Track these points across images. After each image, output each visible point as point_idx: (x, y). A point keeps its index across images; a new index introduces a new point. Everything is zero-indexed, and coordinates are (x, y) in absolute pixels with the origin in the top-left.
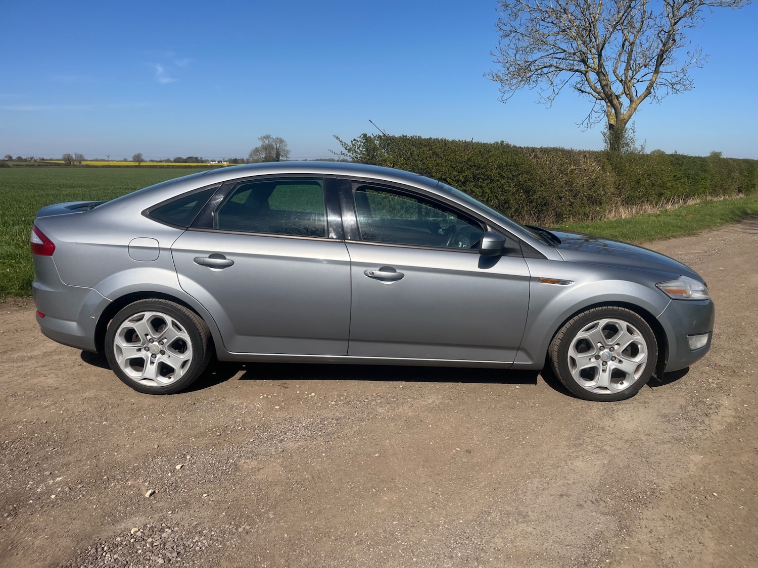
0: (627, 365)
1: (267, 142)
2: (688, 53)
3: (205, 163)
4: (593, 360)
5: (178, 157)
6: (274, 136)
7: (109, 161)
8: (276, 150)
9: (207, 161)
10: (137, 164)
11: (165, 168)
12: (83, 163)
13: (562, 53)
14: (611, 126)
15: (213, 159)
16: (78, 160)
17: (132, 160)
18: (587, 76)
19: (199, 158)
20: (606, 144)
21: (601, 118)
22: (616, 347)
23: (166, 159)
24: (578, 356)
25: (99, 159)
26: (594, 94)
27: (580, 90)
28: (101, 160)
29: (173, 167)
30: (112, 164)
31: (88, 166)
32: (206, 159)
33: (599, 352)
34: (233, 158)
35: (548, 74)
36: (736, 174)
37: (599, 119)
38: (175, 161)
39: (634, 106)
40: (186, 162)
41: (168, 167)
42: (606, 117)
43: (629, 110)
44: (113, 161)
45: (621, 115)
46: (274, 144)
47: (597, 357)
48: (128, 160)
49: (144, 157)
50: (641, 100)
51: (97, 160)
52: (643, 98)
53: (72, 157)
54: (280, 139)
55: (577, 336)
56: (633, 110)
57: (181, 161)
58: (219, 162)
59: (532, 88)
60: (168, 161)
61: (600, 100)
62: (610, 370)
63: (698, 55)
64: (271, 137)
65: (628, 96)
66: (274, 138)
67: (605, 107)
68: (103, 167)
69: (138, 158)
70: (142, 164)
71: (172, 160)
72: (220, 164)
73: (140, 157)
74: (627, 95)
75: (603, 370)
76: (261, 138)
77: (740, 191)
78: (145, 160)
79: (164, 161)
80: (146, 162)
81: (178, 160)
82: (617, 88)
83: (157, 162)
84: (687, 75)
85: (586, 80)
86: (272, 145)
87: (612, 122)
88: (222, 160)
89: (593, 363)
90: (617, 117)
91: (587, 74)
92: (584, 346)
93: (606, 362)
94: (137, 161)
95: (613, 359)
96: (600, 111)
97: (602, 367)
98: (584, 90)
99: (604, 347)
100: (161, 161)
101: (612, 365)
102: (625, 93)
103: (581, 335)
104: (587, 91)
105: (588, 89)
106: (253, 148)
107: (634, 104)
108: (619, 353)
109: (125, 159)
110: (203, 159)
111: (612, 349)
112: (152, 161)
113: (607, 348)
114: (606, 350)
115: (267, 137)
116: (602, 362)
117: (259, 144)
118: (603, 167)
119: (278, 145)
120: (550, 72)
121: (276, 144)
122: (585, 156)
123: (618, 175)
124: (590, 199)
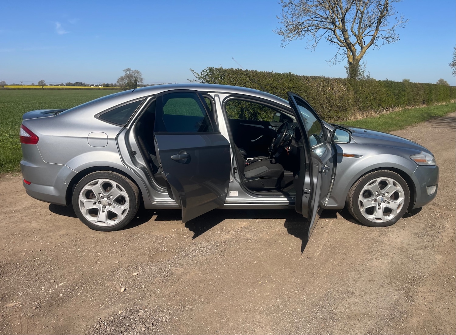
0: (393, 205)
1: (129, 73)
2: (396, 18)
3: (87, 86)
4: (373, 202)
5: (69, 82)
6: (133, 69)
7: (23, 85)
8: (134, 78)
9: (88, 85)
10: (41, 87)
11: (61, 90)
12: (5, 87)
13: (320, 18)
14: (350, 63)
15: (92, 84)
16: (2, 85)
17: (37, 84)
18: (335, 32)
19: (83, 83)
20: (348, 74)
21: (344, 58)
22: (386, 194)
23: (61, 84)
24: (365, 200)
25: (15, 84)
26: (340, 43)
27: (331, 41)
28: (17, 85)
29: (66, 89)
30: (24, 87)
31: (8, 89)
32: (87, 84)
33: (376, 198)
34: (106, 83)
35: (311, 31)
36: (422, 93)
37: (343, 59)
39: (363, 51)
40: (74, 86)
41: (63, 89)
42: (347, 58)
43: (361, 53)
44: (25, 85)
45: (356, 56)
46: (133, 74)
47: (375, 201)
48: (35, 85)
49: (46, 83)
50: (368, 47)
52: (369, 46)
54: (137, 71)
55: (364, 188)
56: (363, 53)
57: (71, 85)
58: (96, 86)
59: (302, 39)
60: (62, 85)
61: (343, 47)
62: (383, 208)
63: (402, 19)
64: (131, 69)
65: (360, 45)
66: (133, 70)
67: (347, 51)
68: (19, 89)
69: (42, 83)
70: (45, 87)
71: (65, 84)
72: (97, 87)
73: (43, 83)
74: (359, 44)
75: (379, 208)
76: (125, 70)
77: (424, 103)
78: (47, 84)
79: (59, 85)
80: (47, 85)
81: (69, 84)
82: (353, 40)
83: (55, 86)
84: (395, 32)
85: (335, 35)
86: (132, 75)
87: (351, 61)
88: (99, 84)
89: (373, 204)
90: (354, 57)
91: (335, 31)
92: (368, 194)
93: (380, 203)
94: (41, 85)
95: (384, 201)
96: (344, 54)
97: (378, 207)
98: (333, 41)
99: (379, 194)
100: (57, 85)
101: (384, 205)
102: (358, 43)
103: (366, 187)
104: (335, 42)
105: (336, 40)
106: (120, 76)
107: (364, 49)
108: (388, 198)
109: (33, 84)
110: (86, 84)
111: (384, 195)
112: (51, 85)
113: (381, 195)
114: (381, 196)
115: (129, 70)
116: (378, 203)
117: (123, 74)
118: (347, 88)
119: (136, 75)
120: (312, 30)
121: (134, 74)
122: (337, 81)
123: (355, 93)
124: (339, 108)
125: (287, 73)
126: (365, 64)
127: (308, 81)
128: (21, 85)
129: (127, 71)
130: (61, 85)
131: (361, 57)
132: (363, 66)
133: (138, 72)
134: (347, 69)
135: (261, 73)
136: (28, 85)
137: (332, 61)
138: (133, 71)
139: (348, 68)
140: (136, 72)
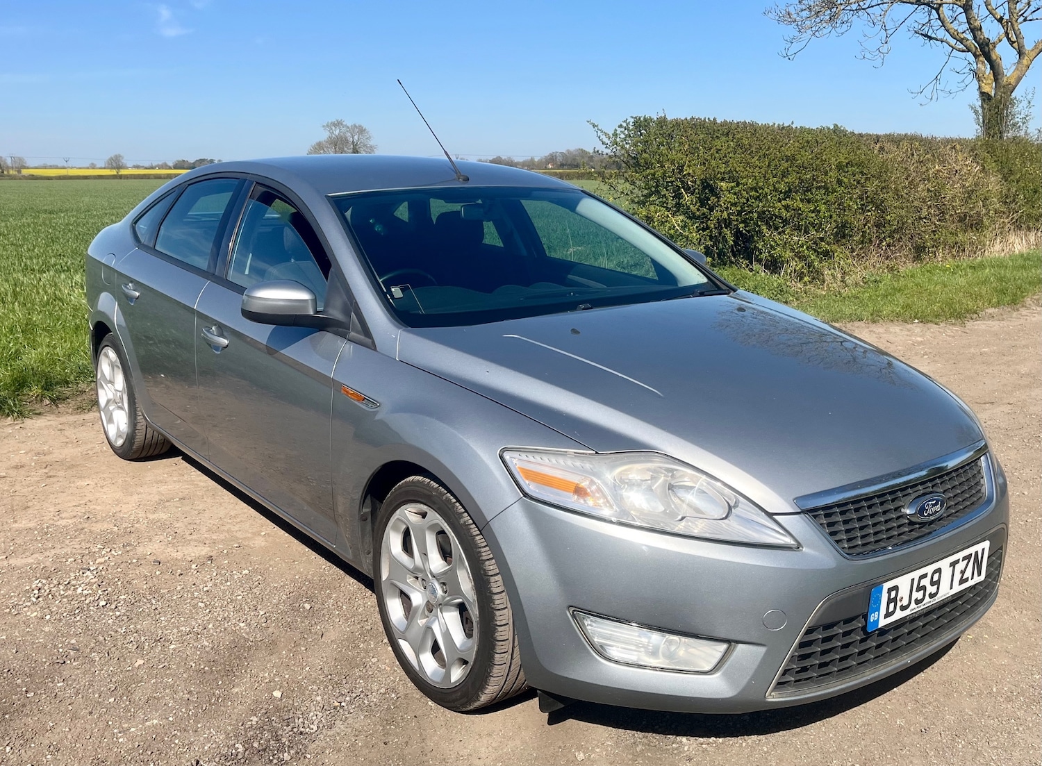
1: (337, 132)
5: (181, 160)
6: (349, 123)
7: (67, 168)
8: (352, 146)
10: (114, 172)
12: (25, 172)
14: (985, 97)
16: (16, 168)
17: (103, 166)
18: (940, 12)
20: (979, 127)
21: (967, 82)
23: (160, 163)
25: (49, 164)
26: (953, 42)
27: (926, 36)
28: (51, 167)
30: (70, 172)
31: (33, 177)
37: (963, 85)
38: (176, 167)
39: (1025, 61)
41: (164, 176)
42: (975, 81)
43: (1017, 69)
44: (72, 168)
45: (1003, 76)
46: (348, 134)
48: (98, 166)
49: (124, 161)
51: (45, 167)
53: (5, 163)
54: (360, 126)
56: (1023, 68)
57: (185, 166)
60: (165, 166)
61: (963, 51)
64: (344, 123)
65: (1014, 45)
66: (349, 125)
67: (975, 65)
68: (58, 177)
69: (116, 163)
70: (123, 172)
71: (171, 164)
73: (119, 161)
74: (1012, 43)
76: (327, 126)
78: (128, 165)
79: (157, 166)
80: (127, 168)
81: (180, 165)
85: (939, 19)
86: (346, 138)
87: (986, 89)
90: (996, 79)
91: (941, 8)
94: (114, 168)
96: (966, 70)
98: (933, 36)
100: (151, 168)
102: (1009, 39)
104: (938, 38)
105: (941, 33)
106: (314, 142)
107: (1026, 58)
109: (93, 164)
112: (138, 167)
115: (338, 124)
117: (324, 136)
118: (982, 165)
119: (356, 137)
120: (872, 7)
121: (352, 134)
122: (954, 148)
123: (1005, 178)
124: (961, 220)
125: (829, 129)
126: (1029, 97)
127: (882, 149)
128: (64, 168)
129: (334, 128)
130: (161, 167)
131: (1019, 79)
132: (1025, 103)
133: (362, 131)
134: (976, 112)
135: (766, 127)
136: (80, 168)
137: (927, 92)
138: (348, 127)
139: (980, 111)
140: (356, 130)
